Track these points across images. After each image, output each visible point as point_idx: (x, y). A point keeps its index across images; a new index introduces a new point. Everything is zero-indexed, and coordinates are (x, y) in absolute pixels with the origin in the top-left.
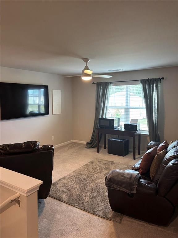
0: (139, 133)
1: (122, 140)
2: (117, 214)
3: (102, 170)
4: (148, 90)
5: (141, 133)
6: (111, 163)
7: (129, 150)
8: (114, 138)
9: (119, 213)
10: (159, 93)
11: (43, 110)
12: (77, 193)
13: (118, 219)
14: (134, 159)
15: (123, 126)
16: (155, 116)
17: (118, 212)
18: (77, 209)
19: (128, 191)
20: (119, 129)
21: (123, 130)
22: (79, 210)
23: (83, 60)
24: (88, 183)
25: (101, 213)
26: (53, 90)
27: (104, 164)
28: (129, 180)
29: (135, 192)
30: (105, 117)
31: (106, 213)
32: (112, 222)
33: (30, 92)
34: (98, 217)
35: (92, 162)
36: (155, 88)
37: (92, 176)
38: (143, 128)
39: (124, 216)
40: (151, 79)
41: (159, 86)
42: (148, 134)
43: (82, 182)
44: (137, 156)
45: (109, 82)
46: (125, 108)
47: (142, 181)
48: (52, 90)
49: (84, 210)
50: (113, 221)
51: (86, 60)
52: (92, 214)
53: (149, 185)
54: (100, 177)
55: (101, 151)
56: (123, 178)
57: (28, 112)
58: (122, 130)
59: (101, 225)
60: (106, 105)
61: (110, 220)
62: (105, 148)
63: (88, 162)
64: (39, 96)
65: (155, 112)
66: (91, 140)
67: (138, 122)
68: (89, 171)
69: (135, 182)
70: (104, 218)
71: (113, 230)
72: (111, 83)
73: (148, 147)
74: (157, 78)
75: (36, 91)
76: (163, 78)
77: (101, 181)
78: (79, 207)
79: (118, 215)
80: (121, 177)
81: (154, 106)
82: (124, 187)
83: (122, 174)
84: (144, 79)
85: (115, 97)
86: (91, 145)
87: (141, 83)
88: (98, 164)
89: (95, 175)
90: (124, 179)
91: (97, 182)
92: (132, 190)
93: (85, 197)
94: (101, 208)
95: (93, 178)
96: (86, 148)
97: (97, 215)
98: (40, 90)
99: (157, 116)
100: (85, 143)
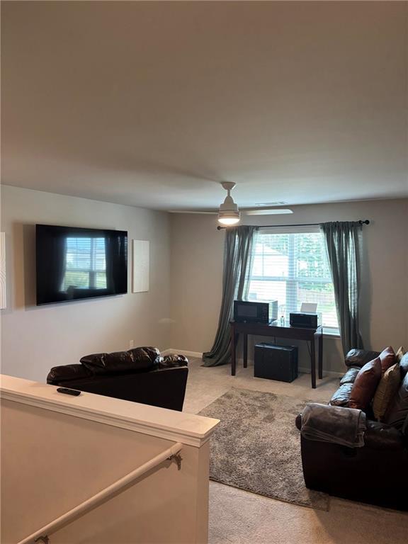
0: (320, 333)
1: (286, 347)
2: (316, 493)
3: (255, 410)
4: (336, 243)
5: (324, 333)
6: (268, 396)
7: (300, 369)
8: (267, 344)
9: (321, 493)
10: (361, 250)
11: (101, 282)
12: (221, 457)
13: (322, 504)
14: (314, 386)
15: (287, 319)
16: (353, 298)
17: (319, 490)
18: (231, 488)
19: (349, 444)
20: (276, 323)
21: (287, 325)
22: (236, 490)
23: (221, 185)
24: (235, 438)
25: (285, 495)
26: (135, 241)
27: (256, 399)
28: (347, 421)
29: (361, 444)
30: (245, 299)
31: (295, 494)
32: (312, 511)
33: (71, 242)
34: (280, 503)
35: (228, 396)
36: (351, 241)
37: (238, 423)
38: (329, 322)
39: (331, 497)
40: (342, 222)
41: (360, 236)
42: (339, 335)
43: (223, 435)
44: (318, 382)
45: (254, 227)
46: (288, 279)
47: (371, 424)
48: (133, 241)
49: (248, 490)
50: (314, 507)
51: (228, 186)
52: (267, 496)
53: (388, 431)
54: (257, 425)
55: (238, 372)
56: (336, 418)
57: (63, 288)
58: (285, 326)
59: (293, 516)
60: (247, 274)
61: (306, 505)
62: (245, 366)
63: (220, 396)
64: (91, 253)
65: (353, 289)
66: (212, 350)
67: (317, 309)
68: (228, 414)
69: (360, 426)
70: (292, 503)
71: (318, 524)
72: (257, 228)
73: (348, 361)
74: (355, 221)
75: (84, 242)
76: (367, 222)
77: (261, 433)
78: (235, 485)
79: (320, 496)
80: (331, 416)
81: (349, 276)
82: (340, 436)
83: (331, 411)
84: (329, 223)
85: (265, 257)
86: (213, 361)
87: (321, 231)
88: (243, 399)
89: (246, 422)
90: (337, 420)
91: (254, 434)
92: (357, 441)
93: (240, 464)
94: (281, 485)
95: (242, 427)
96: (202, 366)
97: (277, 498)
98: (94, 239)
99: (356, 297)
100: (200, 355)
